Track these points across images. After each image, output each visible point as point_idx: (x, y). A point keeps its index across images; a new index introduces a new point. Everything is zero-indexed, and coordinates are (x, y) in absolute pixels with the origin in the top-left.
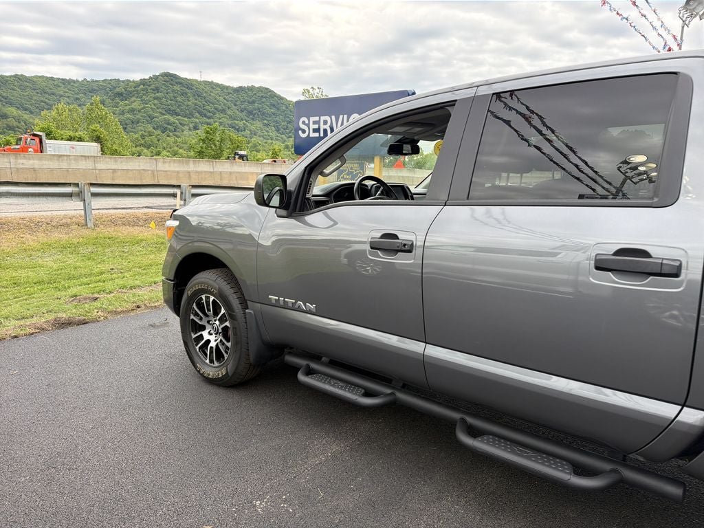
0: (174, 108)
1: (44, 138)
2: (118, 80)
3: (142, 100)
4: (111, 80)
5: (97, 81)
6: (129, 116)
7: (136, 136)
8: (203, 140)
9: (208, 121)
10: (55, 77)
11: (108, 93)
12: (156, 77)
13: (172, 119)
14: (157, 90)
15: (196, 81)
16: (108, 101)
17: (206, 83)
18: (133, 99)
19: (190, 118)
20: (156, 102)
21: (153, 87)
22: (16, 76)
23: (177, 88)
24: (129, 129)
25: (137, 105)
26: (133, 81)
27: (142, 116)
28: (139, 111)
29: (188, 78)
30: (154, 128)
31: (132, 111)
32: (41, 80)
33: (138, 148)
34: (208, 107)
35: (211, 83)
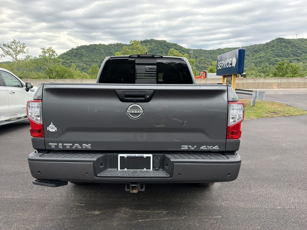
0: (281, 54)
1: (207, 73)
2: (256, 45)
3: (265, 52)
4: (253, 45)
5: (247, 47)
6: (258, 60)
7: (260, 68)
8: (277, 68)
9: (298, 58)
10: (231, 47)
11: (251, 51)
12: (273, 41)
13: (279, 59)
14: (273, 46)
15: (294, 39)
16: (250, 55)
17: (299, 40)
18: (262, 52)
19: (288, 58)
20: (272, 52)
21: (271, 46)
22: (218, 49)
23: (284, 44)
24: (258, 65)
25: (262, 55)
26: (263, 45)
27: (264, 59)
28: (263, 57)
29: (290, 39)
30: (269, 64)
31: (260, 57)
32: (226, 49)
33: (260, 74)
34: (299, 51)
35: (303, 39)
